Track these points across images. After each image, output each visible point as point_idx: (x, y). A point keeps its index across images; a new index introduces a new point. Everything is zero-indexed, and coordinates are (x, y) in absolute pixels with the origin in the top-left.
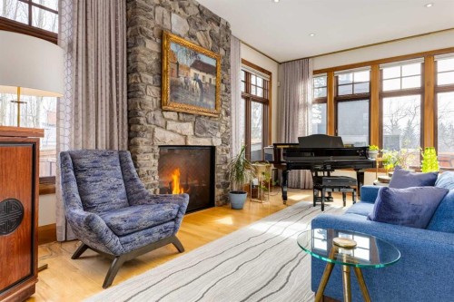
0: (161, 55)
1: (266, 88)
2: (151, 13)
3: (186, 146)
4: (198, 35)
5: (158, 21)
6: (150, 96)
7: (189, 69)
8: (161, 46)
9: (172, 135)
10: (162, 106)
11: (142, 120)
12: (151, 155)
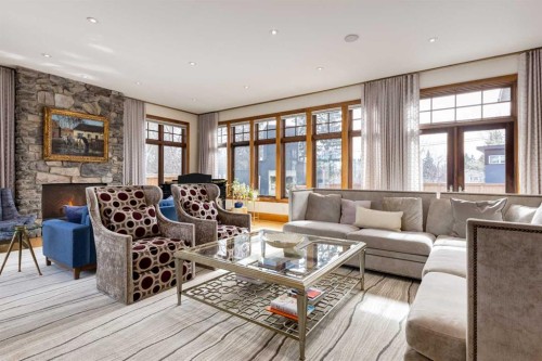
0: (43, 123)
1: (185, 135)
2: (34, 97)
3: (71, 184)
4: (84, 105)
5: (40, 101)
6: (33, 151)
7: (72, 131)
8: (43, 117)
9: (56, 177)
10: (44, 157)
11: (24, 168)
12: (34, 191)
